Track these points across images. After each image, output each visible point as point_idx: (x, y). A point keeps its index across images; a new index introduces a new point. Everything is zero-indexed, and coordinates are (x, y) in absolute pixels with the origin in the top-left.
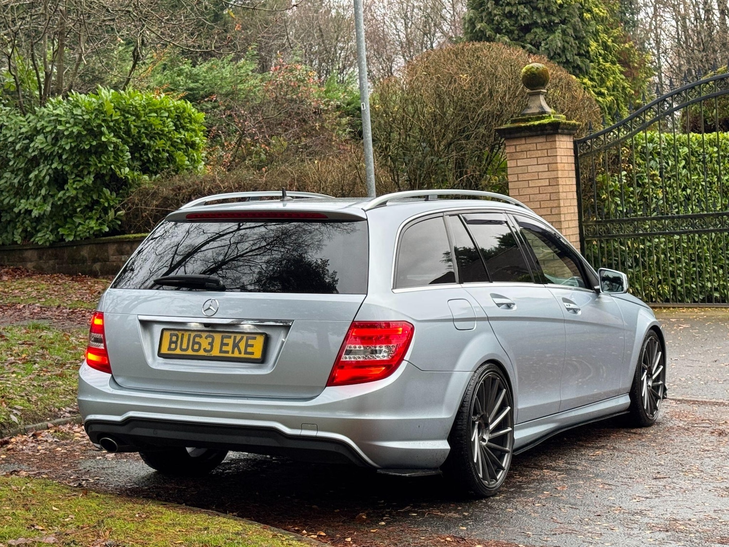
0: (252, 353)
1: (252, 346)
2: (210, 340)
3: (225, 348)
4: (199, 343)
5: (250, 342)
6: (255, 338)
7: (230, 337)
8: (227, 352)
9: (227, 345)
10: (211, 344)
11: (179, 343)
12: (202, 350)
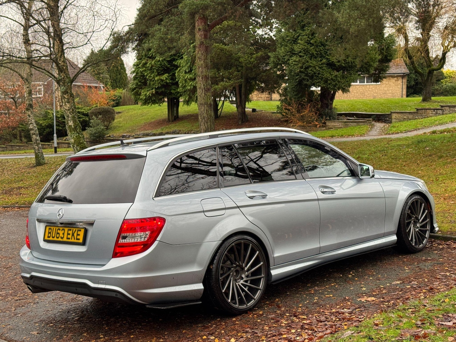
0: (79, 239)
1: (79, 235)
2: (63, 231)
3: (69, 236)
4: (59, 233)
5: (79, 233)
6: (80, 231)
7: (70, 230)
8: (69, 239)
9: (69, 234)
10: (63, 234)
11: (52, 233)
12: (60, 237)
